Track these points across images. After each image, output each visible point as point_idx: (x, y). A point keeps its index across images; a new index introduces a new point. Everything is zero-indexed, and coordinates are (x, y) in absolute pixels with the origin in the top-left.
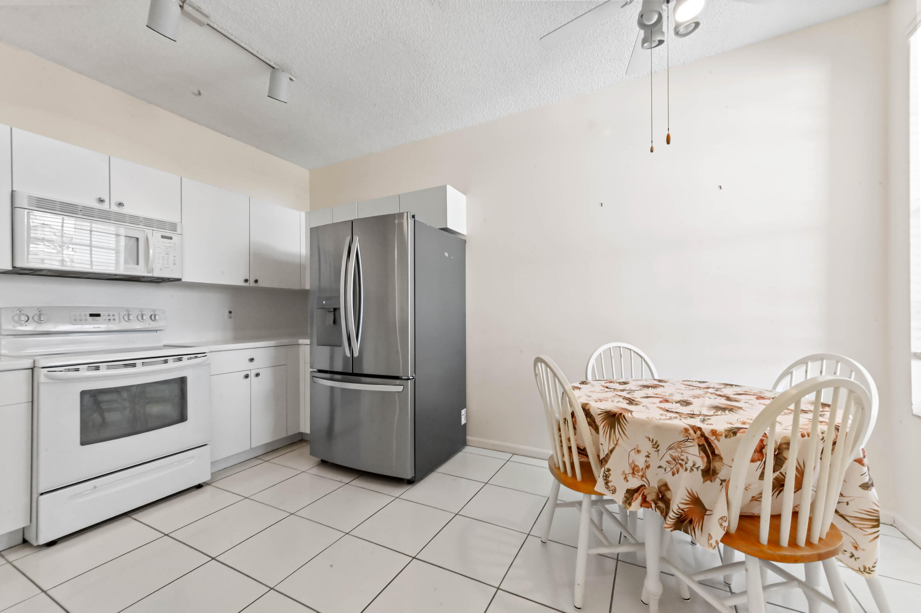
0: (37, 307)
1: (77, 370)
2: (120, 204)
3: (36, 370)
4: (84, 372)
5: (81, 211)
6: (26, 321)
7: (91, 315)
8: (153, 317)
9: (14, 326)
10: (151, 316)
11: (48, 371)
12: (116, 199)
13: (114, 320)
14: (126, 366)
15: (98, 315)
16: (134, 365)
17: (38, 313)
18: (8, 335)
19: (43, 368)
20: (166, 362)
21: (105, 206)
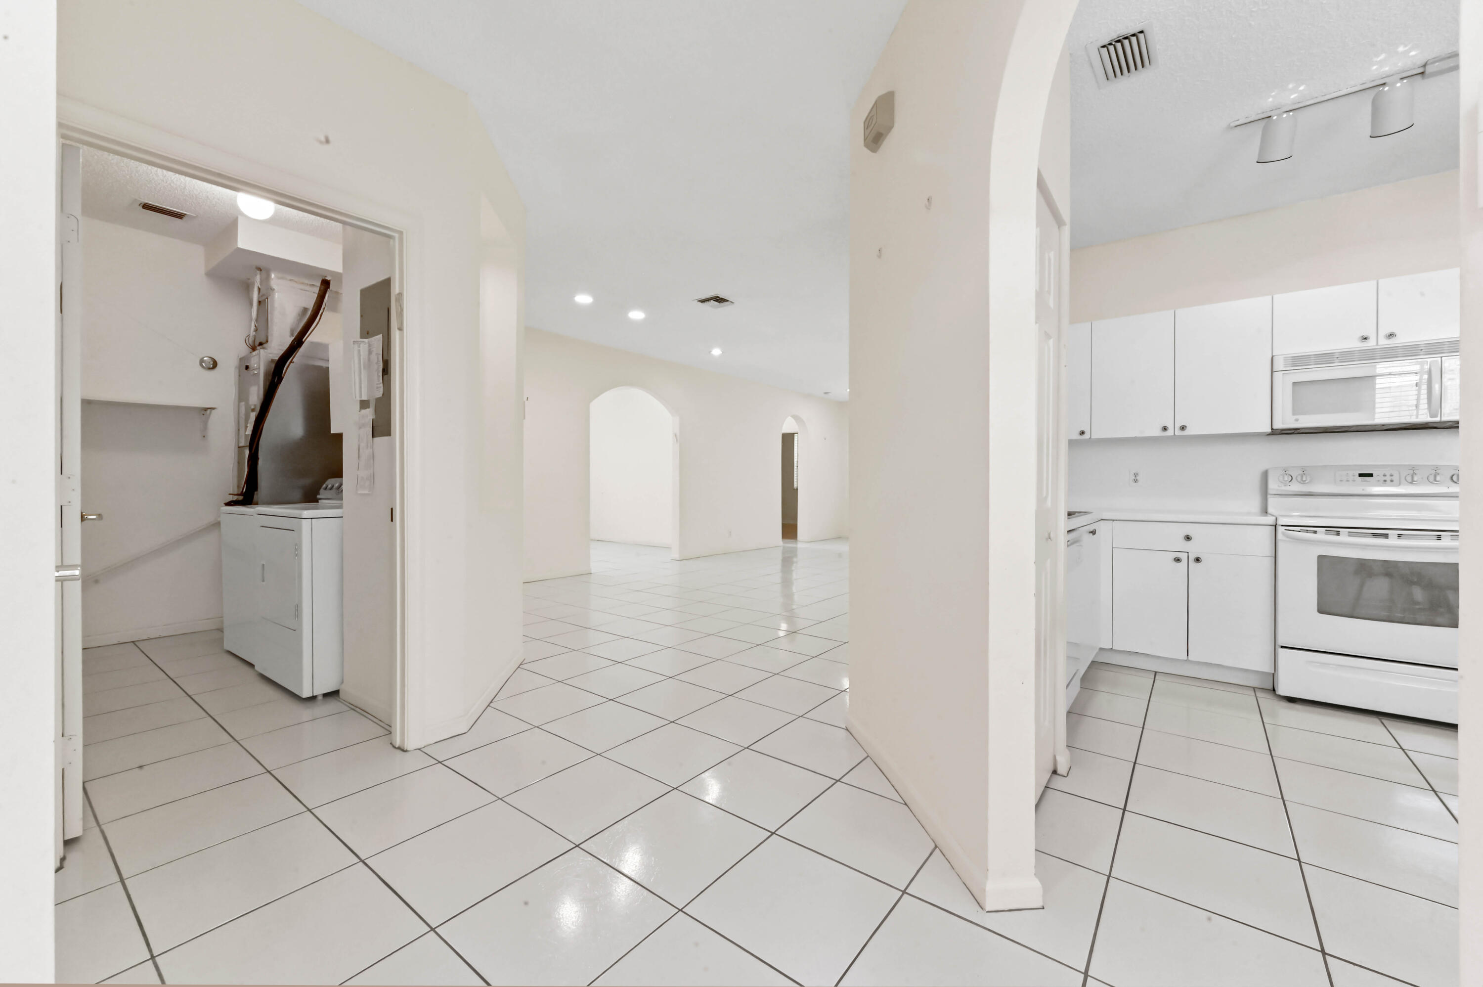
0: (1302, 467)
1: (1315, 532)
2: (1391, 335)
3: (1277, 526)
4: (1321, 535)
5: (1337, 358)
6: (1290, 481)
7: (1361, 475)
8: (1454, 479)
9: (1279, 486)
10: (1452, 477)
11: (1285, 530)
12: (1384, 332)
13: (1392, 481)
14: (1375, 535)
15: (1371, 475)
16: (1386, 536)
17: (1301, 472)
18: (1275, 495)
19: (1282, 526)
20: (1439, 538)
21: (1371, 343)
